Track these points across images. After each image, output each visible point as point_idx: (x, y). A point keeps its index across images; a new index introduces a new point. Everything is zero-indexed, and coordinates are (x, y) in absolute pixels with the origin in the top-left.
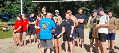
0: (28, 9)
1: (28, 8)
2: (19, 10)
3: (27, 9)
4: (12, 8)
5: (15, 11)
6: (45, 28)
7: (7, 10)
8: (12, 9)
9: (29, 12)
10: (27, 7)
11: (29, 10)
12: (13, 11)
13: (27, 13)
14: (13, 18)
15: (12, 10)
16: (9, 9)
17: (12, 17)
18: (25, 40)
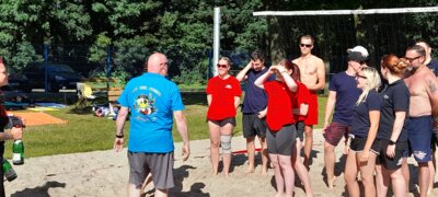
0: (237, 40)
1: (236, 36)
2: (203, 45)
3: (233, 38)
4: (182, 34)
5: (192, 45)
6: (144, 113)
7: (163, 42)
8: (180, 38)
9: (238, 51)
10: (231, 33)
11: (238, 45)
12: (185, 48)
13: (233, 54)
14: (183, 72)
15: (182, 42)
16: (171, 40)
17: (181, 67)
18: (228, 152)
